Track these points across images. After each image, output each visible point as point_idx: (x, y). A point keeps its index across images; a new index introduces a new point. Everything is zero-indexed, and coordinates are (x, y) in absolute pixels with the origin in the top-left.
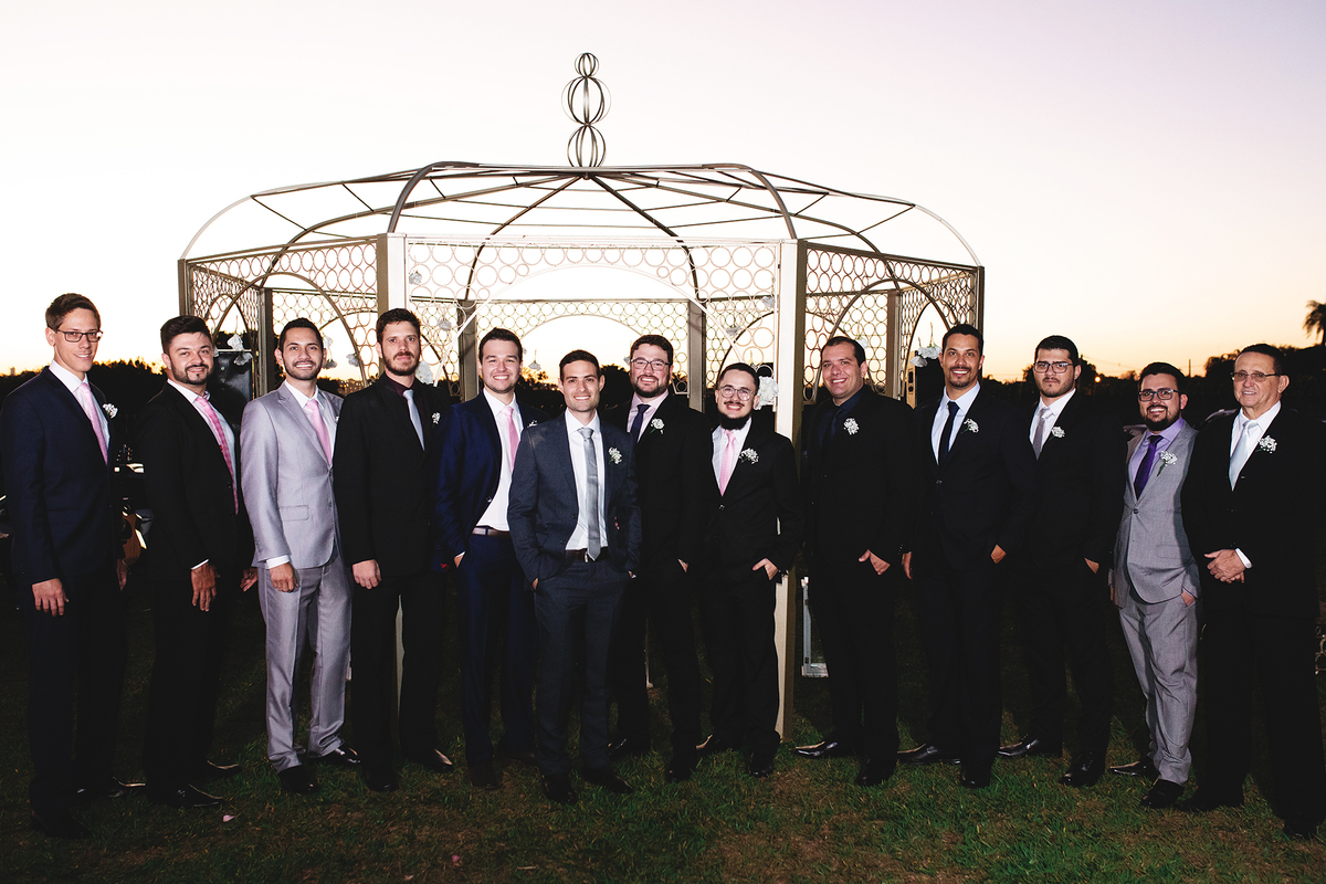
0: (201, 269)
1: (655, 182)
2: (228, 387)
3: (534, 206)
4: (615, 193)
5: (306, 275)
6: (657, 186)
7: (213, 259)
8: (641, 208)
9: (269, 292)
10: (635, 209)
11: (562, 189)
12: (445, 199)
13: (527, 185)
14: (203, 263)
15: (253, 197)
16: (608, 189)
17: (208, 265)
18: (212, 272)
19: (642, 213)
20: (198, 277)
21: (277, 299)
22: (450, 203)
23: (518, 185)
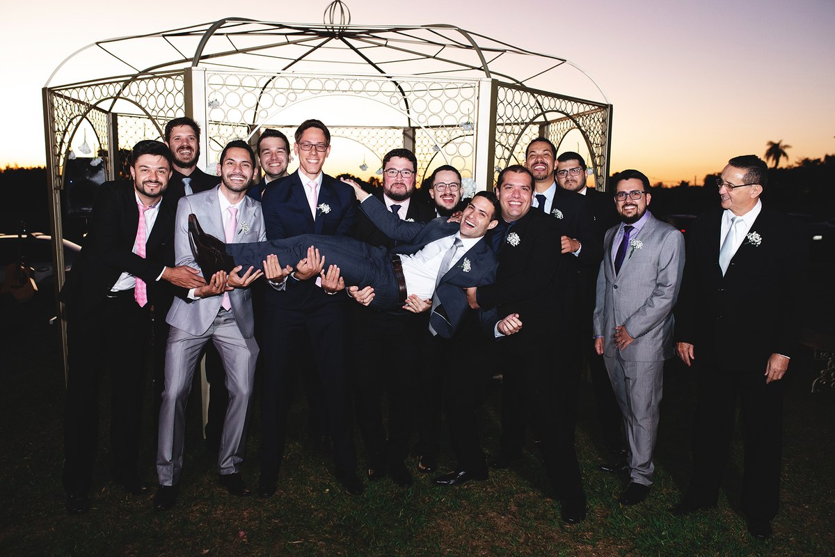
0: (61, 96)
1: (384, 42)
2: (92, 182)
3: (300, 59)
4: (356, 50)
5: (133, 99)
6: (386, 45)
7: (67, 87)
8: (374, 62)
9: (115, 116)
10: (370, 62)
11: (319, 46)
12: (237, 51)
13: (295, 43)
14: (59, 90)
15: (97, 43)
16: (352, 47)
17: (63, 91)
18: (66, 98)
19: (374, 65)
20: (57, 101)
21: (120, 120)
22: (241, 54)
23: (289, 43)
